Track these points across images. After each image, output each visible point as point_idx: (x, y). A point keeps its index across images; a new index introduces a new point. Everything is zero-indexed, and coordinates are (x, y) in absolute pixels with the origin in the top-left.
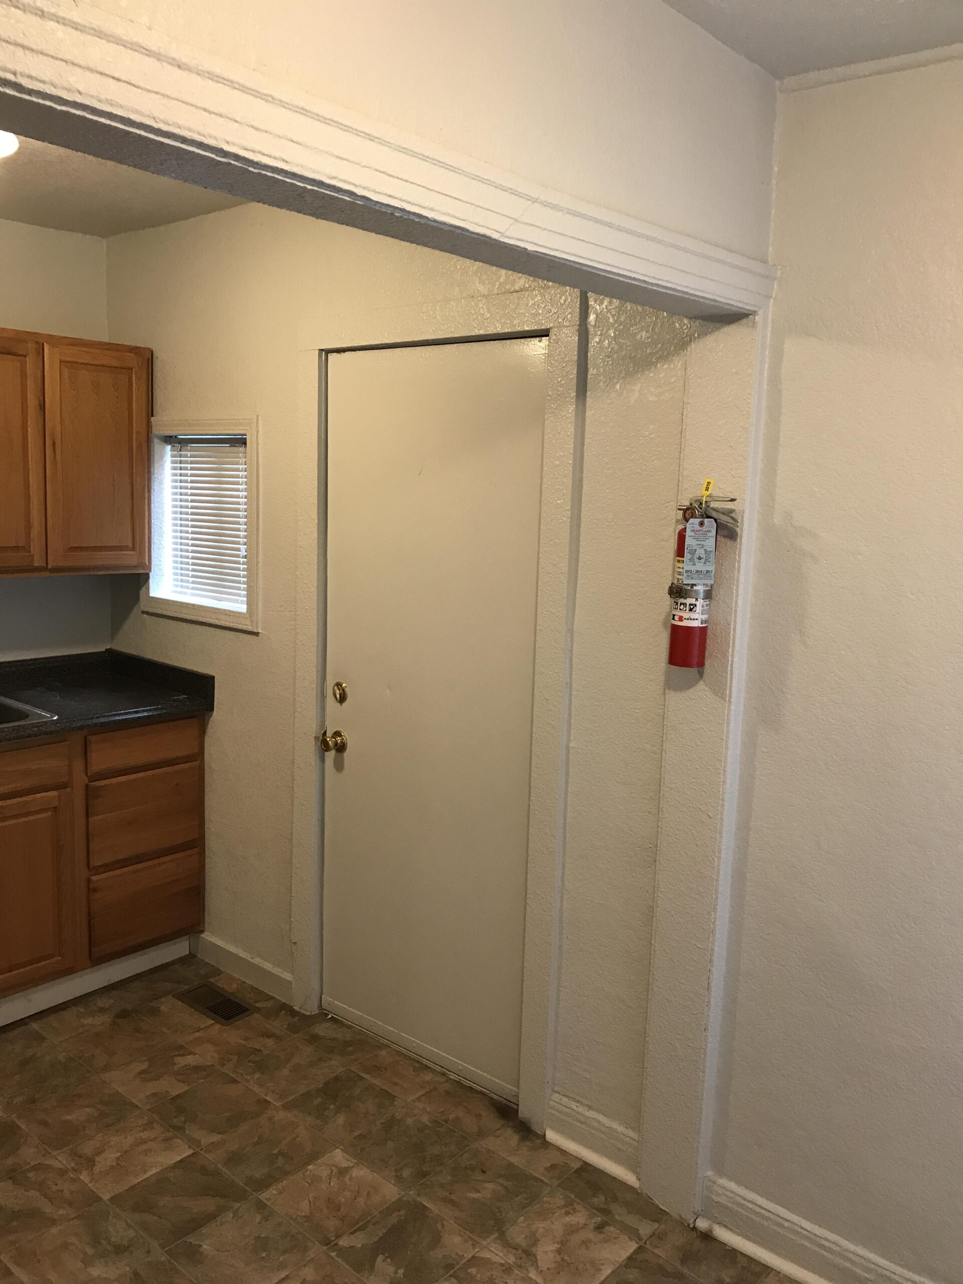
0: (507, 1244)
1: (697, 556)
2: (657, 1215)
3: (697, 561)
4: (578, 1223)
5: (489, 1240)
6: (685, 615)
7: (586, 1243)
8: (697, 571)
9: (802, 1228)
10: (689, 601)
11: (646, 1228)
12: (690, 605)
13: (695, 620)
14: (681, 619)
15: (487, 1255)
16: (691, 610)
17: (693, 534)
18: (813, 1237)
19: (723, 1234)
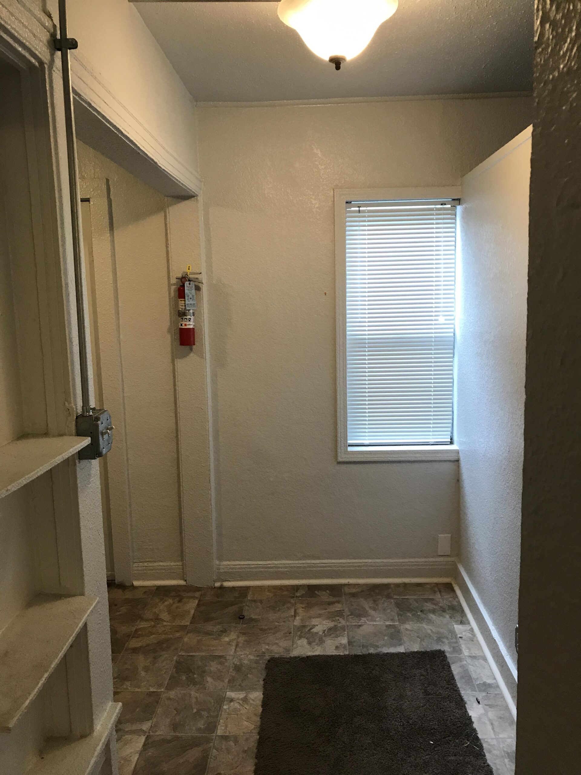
0: (147, 620)
1: (190, 297)
2: (199, 589)
3: (190, 299)
4: (170, 603)
5: (138, 622)
6: (187, 323)
7: (177, 607)
8: (191, 304)
9: (260, 565)
10: (188, 317)
11: (197, 594)
12: (189, 319)
13: (191, 325)
14: (186, 325)
15: (141, 626)
16: (189, 321)
17: (187, 288)
18: (264, 566)
19: (227, 584)
